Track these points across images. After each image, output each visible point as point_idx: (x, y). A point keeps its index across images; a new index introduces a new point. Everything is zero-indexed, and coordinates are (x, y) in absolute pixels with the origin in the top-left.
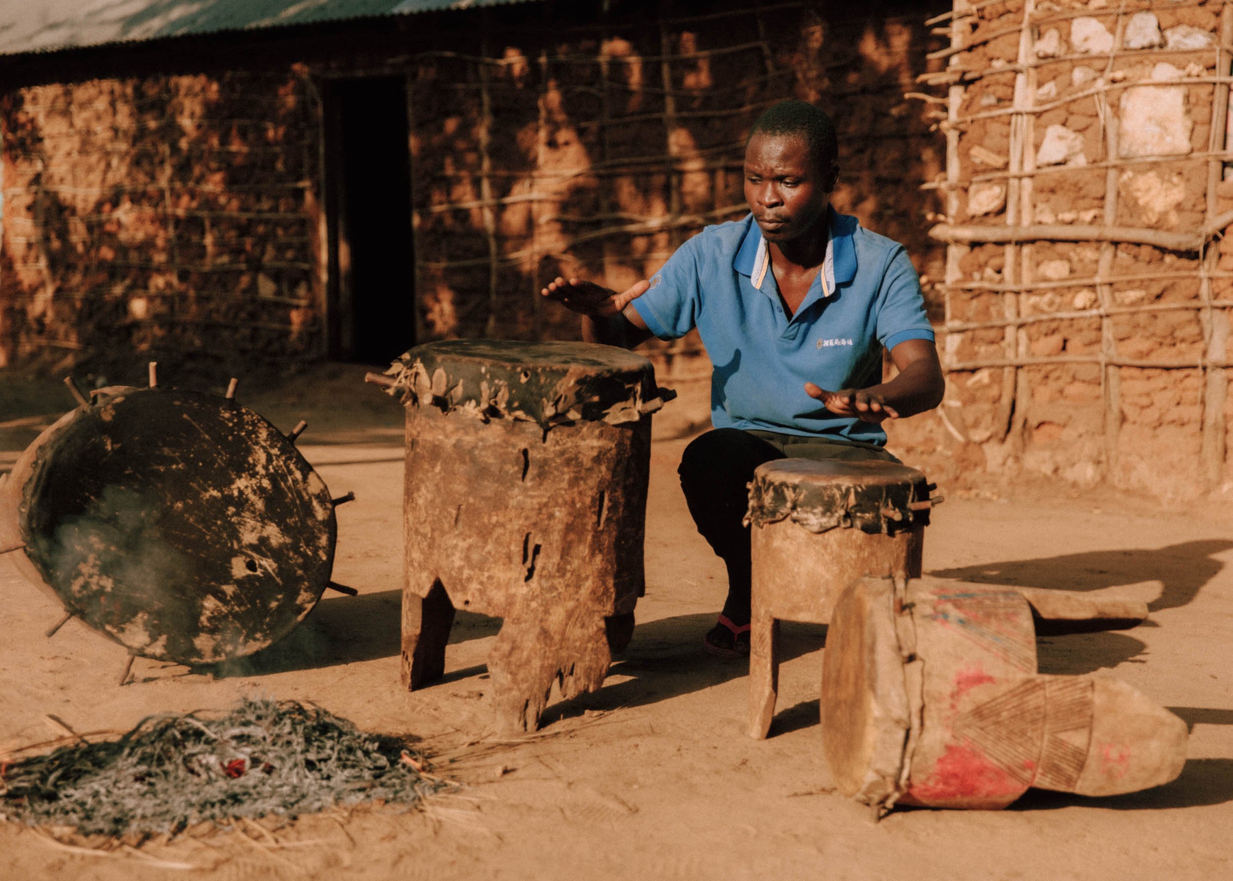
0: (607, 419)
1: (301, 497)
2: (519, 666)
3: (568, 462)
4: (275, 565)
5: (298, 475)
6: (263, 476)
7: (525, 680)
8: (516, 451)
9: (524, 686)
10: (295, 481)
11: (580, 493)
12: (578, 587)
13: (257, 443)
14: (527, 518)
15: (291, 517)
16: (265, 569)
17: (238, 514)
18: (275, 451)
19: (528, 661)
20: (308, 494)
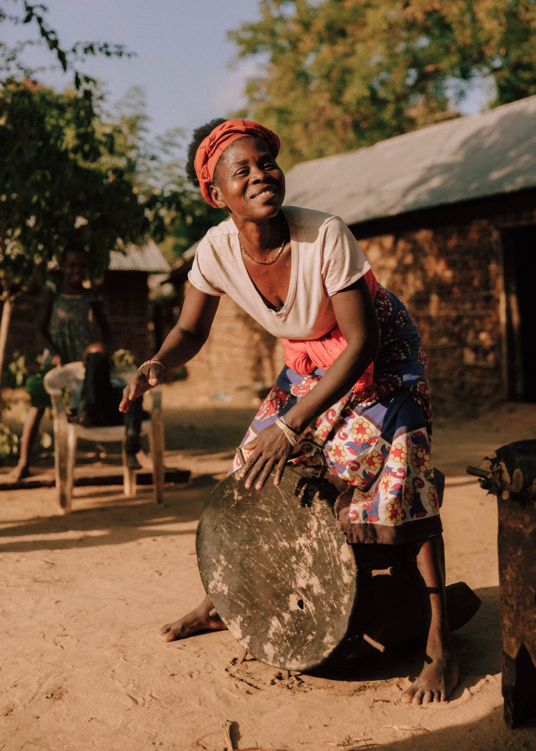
1: (335, 561)
4: (314, 608)
5: (335, 543)
6: (315, 539)
10: (333, 548)
13: (313, 514)
15: (327, 575)
16: (308, 609)
17: (297, 563)
18: (323, 522)
20: (339, 560)
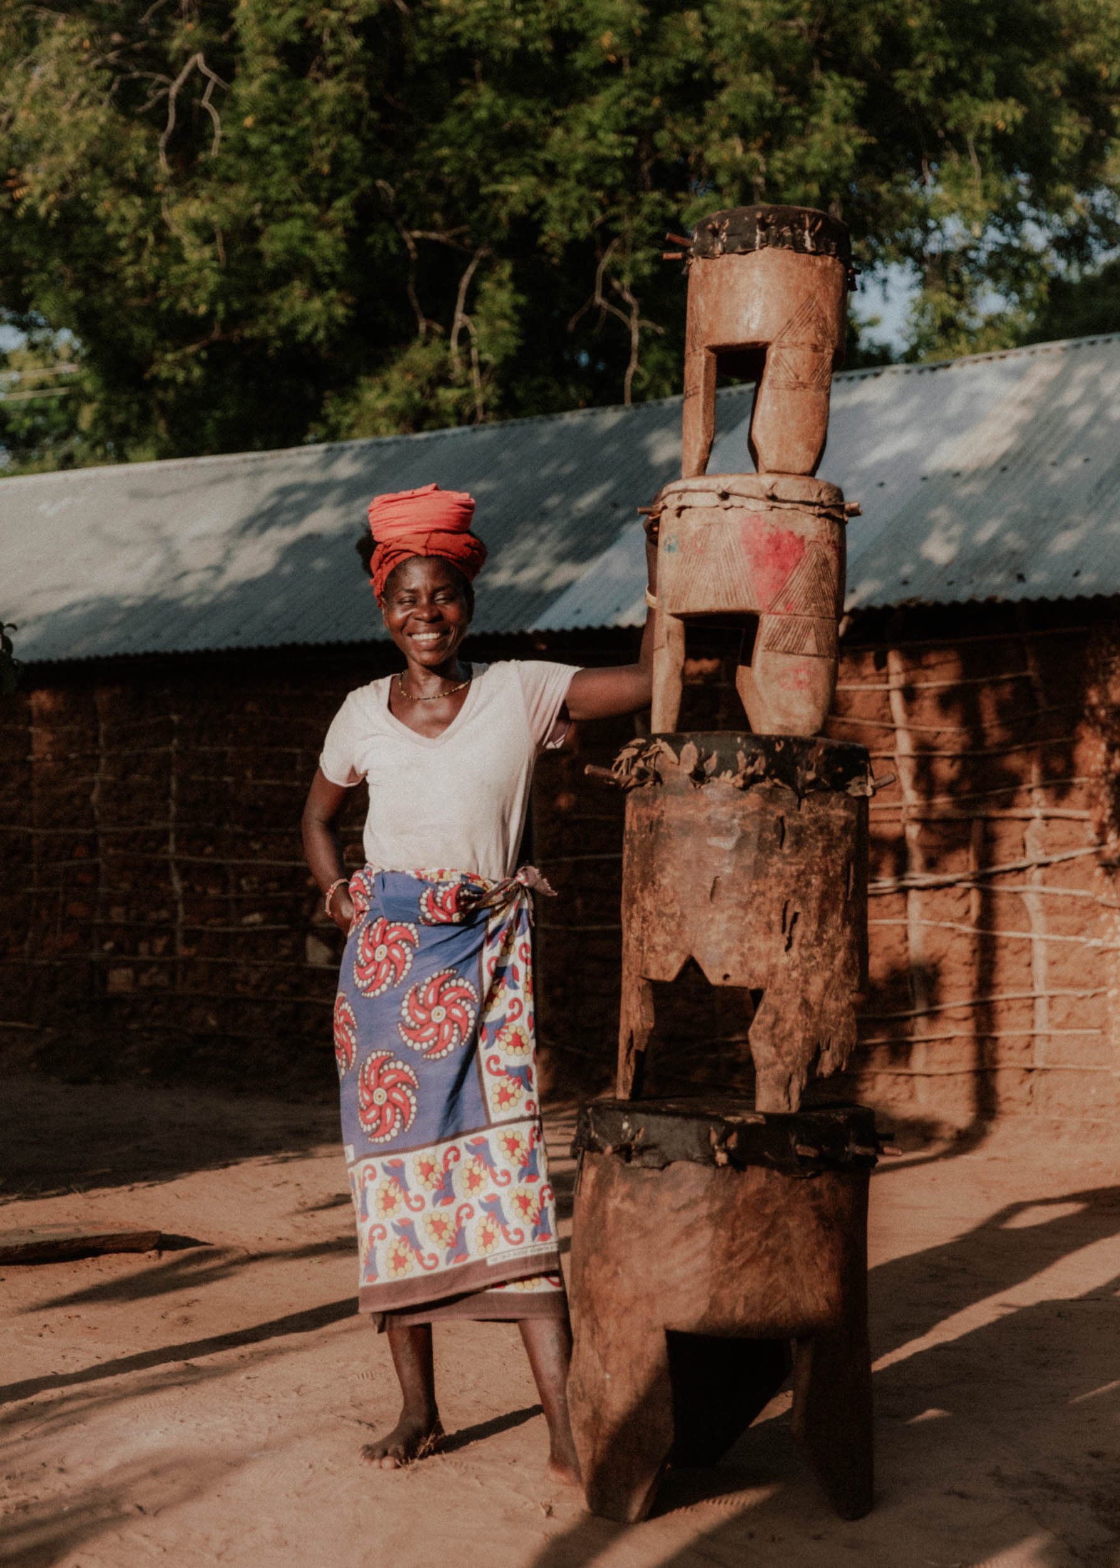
0: (850, 791)
2: (783, 1039)
3: (821, 830)
7: (789, 1053)
8: (774, 819)
9: (788, 1059)
11: (833, 861)
12: (833, 957)
14: (787, 885)
19: (791, 1034)
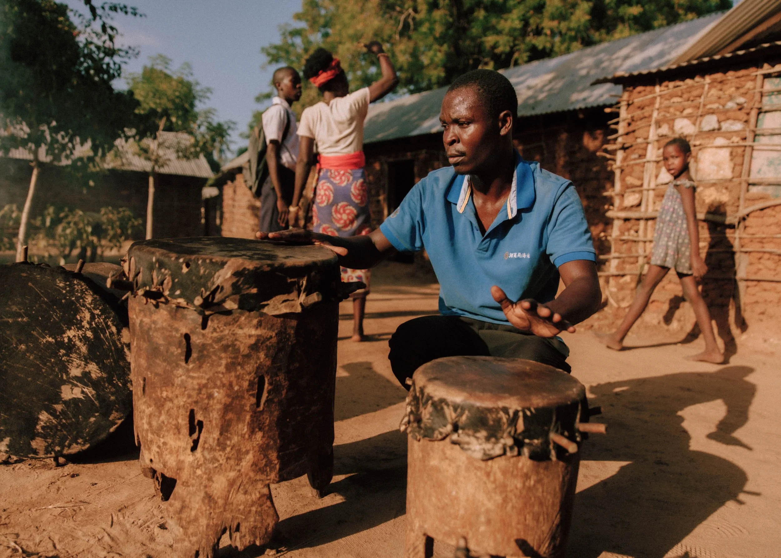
0: (265, 310)
1: (115, 344)
2: (189, 523)
3: (225, 348)
4: (94, 392)
5: (114, 329)
6: (87, 329)
7: (193, 534)
8: (178, 335)
9: (194, 539)
10: (111, 334)
11: (238, 377)
12: (239, 460)
13: (84, 306)
14: (189, 396)
15: (107, 359)
16: (87, 394)
17: (67, 355)
18: (97, 312)
19: (196, 519)
20: (121, 343)
